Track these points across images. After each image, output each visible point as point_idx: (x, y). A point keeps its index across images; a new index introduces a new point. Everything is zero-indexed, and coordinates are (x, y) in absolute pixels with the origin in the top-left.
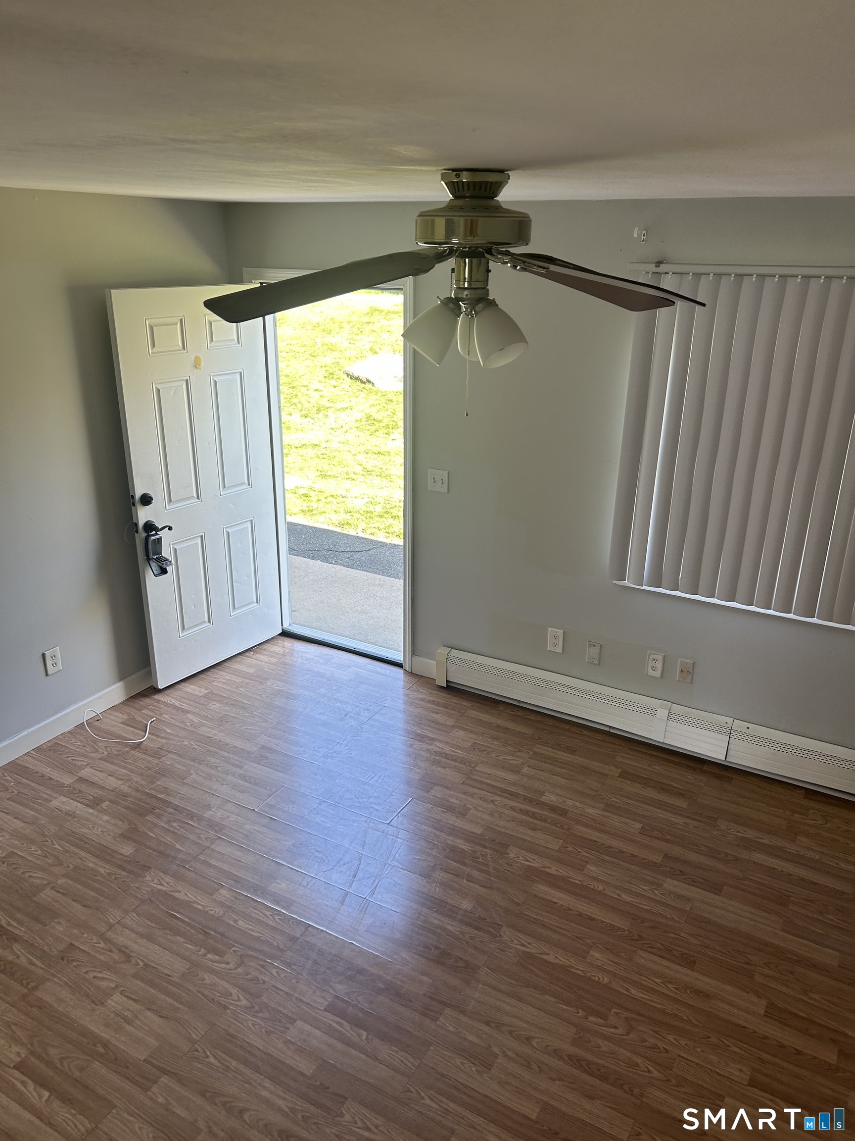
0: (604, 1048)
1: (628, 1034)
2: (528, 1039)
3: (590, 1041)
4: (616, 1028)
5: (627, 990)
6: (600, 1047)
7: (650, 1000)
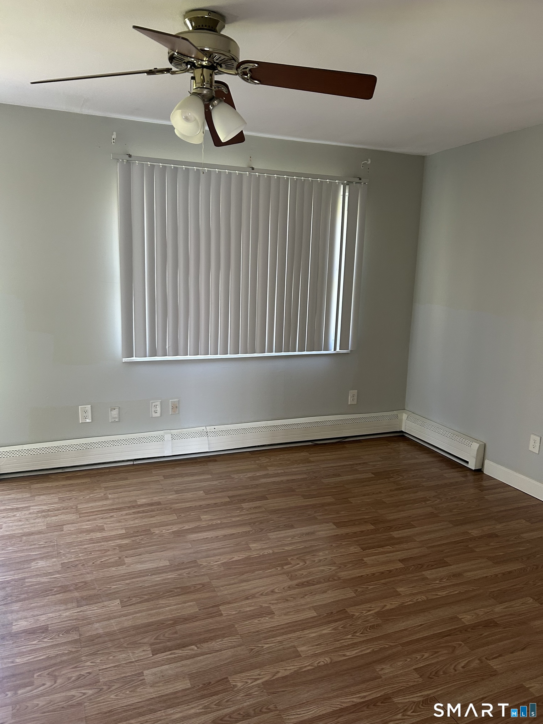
0: (304, 574)
1: (306, 563)
2: (273, 592)
3: (296, 575)
4: (298, 564)
5: (283, 549)
6: (303, 574)
7: (297, 547)
